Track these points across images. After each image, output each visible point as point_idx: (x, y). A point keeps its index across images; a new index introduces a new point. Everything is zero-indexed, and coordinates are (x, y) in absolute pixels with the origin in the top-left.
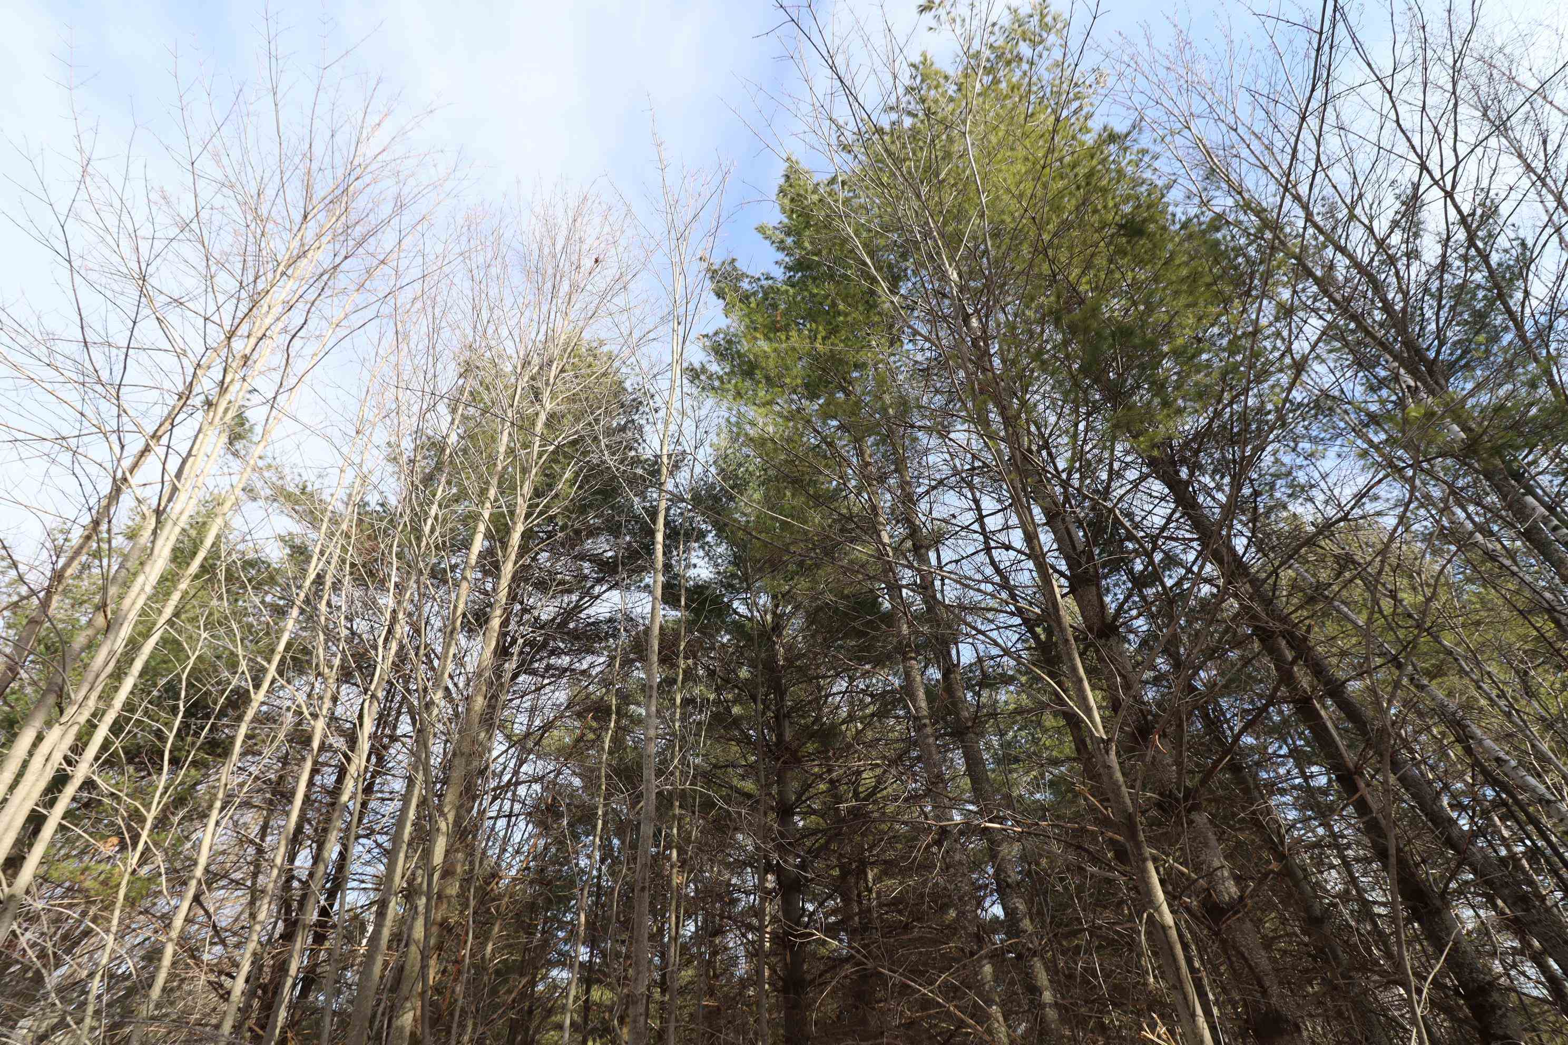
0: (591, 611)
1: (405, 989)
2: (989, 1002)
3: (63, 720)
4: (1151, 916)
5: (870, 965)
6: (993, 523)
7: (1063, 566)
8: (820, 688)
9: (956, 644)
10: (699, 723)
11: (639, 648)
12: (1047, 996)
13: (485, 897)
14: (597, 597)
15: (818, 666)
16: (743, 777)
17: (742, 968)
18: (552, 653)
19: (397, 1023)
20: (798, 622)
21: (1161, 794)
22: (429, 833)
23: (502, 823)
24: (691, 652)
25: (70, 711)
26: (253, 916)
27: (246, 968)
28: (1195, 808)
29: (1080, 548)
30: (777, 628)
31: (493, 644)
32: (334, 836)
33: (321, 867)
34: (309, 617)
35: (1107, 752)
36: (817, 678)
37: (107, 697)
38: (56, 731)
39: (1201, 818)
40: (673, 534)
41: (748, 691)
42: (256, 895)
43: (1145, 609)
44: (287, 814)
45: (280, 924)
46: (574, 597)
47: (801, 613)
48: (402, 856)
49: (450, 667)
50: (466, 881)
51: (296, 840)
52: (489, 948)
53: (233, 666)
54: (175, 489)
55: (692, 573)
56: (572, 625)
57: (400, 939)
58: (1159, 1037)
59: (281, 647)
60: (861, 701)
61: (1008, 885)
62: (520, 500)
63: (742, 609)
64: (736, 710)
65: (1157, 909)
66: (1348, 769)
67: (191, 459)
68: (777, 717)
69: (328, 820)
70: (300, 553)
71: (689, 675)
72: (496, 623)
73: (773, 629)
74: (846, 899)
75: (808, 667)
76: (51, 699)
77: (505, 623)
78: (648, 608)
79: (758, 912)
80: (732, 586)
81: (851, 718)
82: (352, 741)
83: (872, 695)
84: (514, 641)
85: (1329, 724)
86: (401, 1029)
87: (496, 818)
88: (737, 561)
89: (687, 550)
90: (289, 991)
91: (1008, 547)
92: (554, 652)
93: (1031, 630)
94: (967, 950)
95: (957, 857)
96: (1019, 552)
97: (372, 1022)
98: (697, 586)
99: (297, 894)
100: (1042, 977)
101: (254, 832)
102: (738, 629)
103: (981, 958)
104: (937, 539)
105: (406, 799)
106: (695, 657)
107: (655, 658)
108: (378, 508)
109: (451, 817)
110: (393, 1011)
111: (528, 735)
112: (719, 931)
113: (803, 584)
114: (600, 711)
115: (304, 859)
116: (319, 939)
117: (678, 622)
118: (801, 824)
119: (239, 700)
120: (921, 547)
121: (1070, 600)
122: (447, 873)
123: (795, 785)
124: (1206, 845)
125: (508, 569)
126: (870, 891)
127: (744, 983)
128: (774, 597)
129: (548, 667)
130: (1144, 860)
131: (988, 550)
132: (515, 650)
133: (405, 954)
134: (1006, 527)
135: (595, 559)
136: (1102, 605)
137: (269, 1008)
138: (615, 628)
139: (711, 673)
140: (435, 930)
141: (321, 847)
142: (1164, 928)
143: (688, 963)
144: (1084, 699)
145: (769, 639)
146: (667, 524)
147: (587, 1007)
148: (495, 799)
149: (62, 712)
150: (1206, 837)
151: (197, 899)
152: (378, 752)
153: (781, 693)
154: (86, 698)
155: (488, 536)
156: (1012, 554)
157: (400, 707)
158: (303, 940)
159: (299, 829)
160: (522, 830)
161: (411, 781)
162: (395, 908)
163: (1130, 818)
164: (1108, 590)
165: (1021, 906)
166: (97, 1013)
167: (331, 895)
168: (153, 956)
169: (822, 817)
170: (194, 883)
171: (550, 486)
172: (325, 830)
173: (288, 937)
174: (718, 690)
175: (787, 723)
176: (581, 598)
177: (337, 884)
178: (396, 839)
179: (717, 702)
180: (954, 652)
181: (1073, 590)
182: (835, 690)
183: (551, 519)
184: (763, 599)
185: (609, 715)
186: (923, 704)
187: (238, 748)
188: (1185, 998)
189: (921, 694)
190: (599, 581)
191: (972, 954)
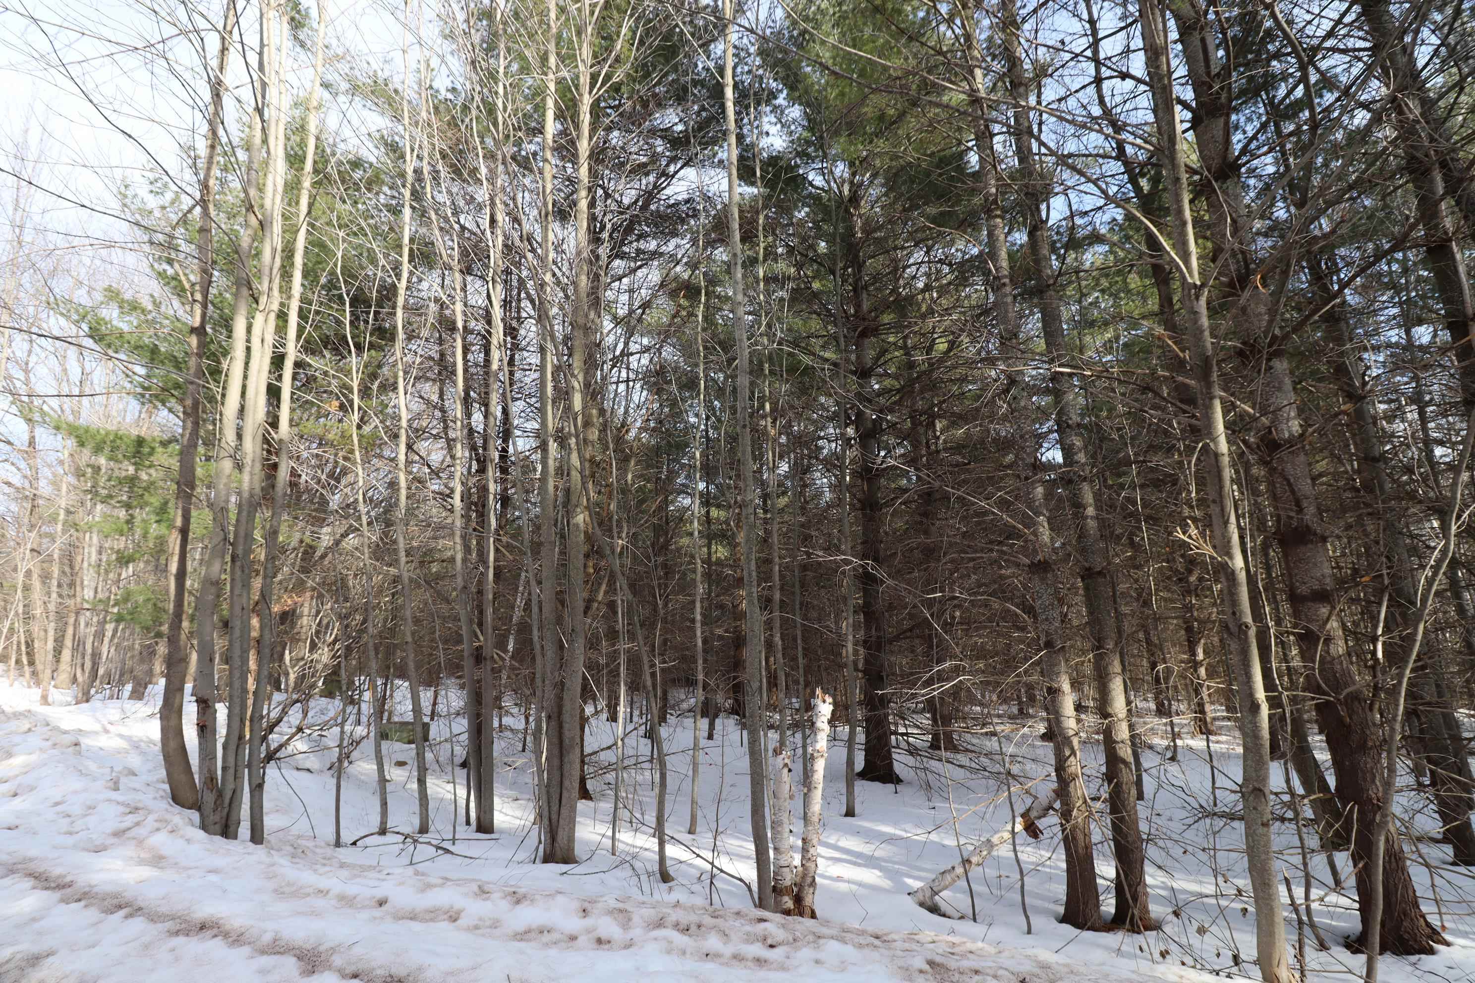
0: (668, 191)
1: (574, 500)
2: (1038, 514)
3: (261, 308)
4: (1206, 447)
5: (937, 484)
6: (1109, 48)
7: (1188, 94)
8: (895, 261)
9: (1047, 200)
10: (782, 300)
11: (720, 225)
12: (1090, 511)
13: (619, 440)
14: (673, 176)
15: (896, 237)
16: (824, 347)
17: (828, 496)
18: (640, 237)
19: (573, 521)
20: (875, 192)
21: (1244, 343)
22: (567, 393)
23: (622, 387)
24: (771, 228)
25: (263, 300)
26: (453, 457)
27: (459, 489)
28: (1278, 354)
29: (1215, 70)
30: (854, 199)
31: (585, 224)
32: (495, 398)
33: (492, 419)
34: (421, 214)
35: (1197, 298)
36: (895, 248)
37: (286, 290)
38: (259, 318)
39: (1281, 366)
40: (743, 95)
41: (826, 265)
42: (450, 444)
43: (1278, 145)
44: (455, 383)
45: (474, 463)
46: (651, 178)
47: (880, 180)
48: (549, 408)
49: (552, 255)
50: (604, 429)
51: (467, 401)
52: (630, 477)
53: (373, 261)
54: (264, 85)
55: (764, 142)
56: (653, 207)
57: (562, 471)
58: (1190, 537)
59: (406, 240)
60: (938, 271)
61: (1069, 426)
62: (581, 67)
63: (819, 181)
64: (816, 285)
65: (1214, 440)
66: (1465, 315)
67: (266, 49)
68: (855, 290)
69: (487, 385)
70: (394, 149)
71: (770, 254)
72: (583, 204)
73: (850, 200)
74: (916, 445)
75: (885, 239)
76: (245, 292)
77: (592, 205)
78: (725, 186)
79: (841, 457)
80: (808, 156)
81: (928, 288)
82: (488, 318)
83: (950, 265)
84: (603, 228)
85: (1462, 269)
86: (577, 525)
87: (617, 383)
88: (812, 124)
89: (759, 115)
90: (493, 505)
91: (1124, 76)
92: (641, 236)
93: (1133, 181)
94: (1023, 477)
95: (1022, 404)
96: (1139, 81)
97: (555, 525)
98: (771, 158)
99: (480, 442)
100: (1088, 497)
101: (435, 398)
102: (816, 201)
103: (1033, 483)
104: (1042, 72)
105: (542, 368)
106: (774, 234)
107: (737, 236)
108: (450, 96)
109: (581, 377)
110: (569, 514)
111: (631, 312)
112: (807, 470)
113: (881, 145)
114: (691, 290)
115: (477, 417)
116: (504, 470)
117: (754, 198)
118: (876, 387)
119: (388, 293)
120: (1021, 84)
121: (1190, 135)
122: (587, 424)
123: (872, 353)
124: (1279, 389)
125: (584, 147)
126: (938, 438)
127: (829, 506)
128: (852, 164)
129: (639, 251)
130: (1212, 398)
131: (1098, 81)
132: (605, 235)
133: (569, 481)
134: (1127, 51)
135: (666, 134)
136: (1227, 142)
137: (482, 516)
138: (694, 209)
139: (791, 250)
140: (587, 465)
141: (487, 405)
142: (1217, 455)
143: (784, 493)
144: (1185, 243)
145: (847, 211)
146: (735, 86)
147: (708, 519)
148: (613, 367)
149: (257, 303)
150: (1281, 382)
151: (409, 447)
152: (511, 331)
153: (859, 266)
154: (270, 289)
155: (560, 116)
156: (1129, 84)
157: (519, 294)
158: (492, 473)
159: (467, 394)
160: (639, 395)
161: (542, 350)
162: (553, 446)
163: (1207, 361)
164: (1237, 128)
165: (1078, 443)
166: (370, 524)
167: (505, 440)
168: (393, 485)
169: (897, 379)
170: (403, 431)
171: (609, 49)
172: (486, 393)
173: (482, 470)
174: (799, 266)
175: (865, 295)
176: (658, 178)
177: (506, 434)
178: (542, 398)
179: (798, 278)
180: (1043, 207)
181: (1195, 124)
182: (911, 261)
183: (616, 88)
184: (841, 169)
185: (700, 293)
186: (1005, 264)
187: (401, 335)
188: (1223, 510)
189: (1003, 254)
190: (673, 160)
191: (1027, 478)
